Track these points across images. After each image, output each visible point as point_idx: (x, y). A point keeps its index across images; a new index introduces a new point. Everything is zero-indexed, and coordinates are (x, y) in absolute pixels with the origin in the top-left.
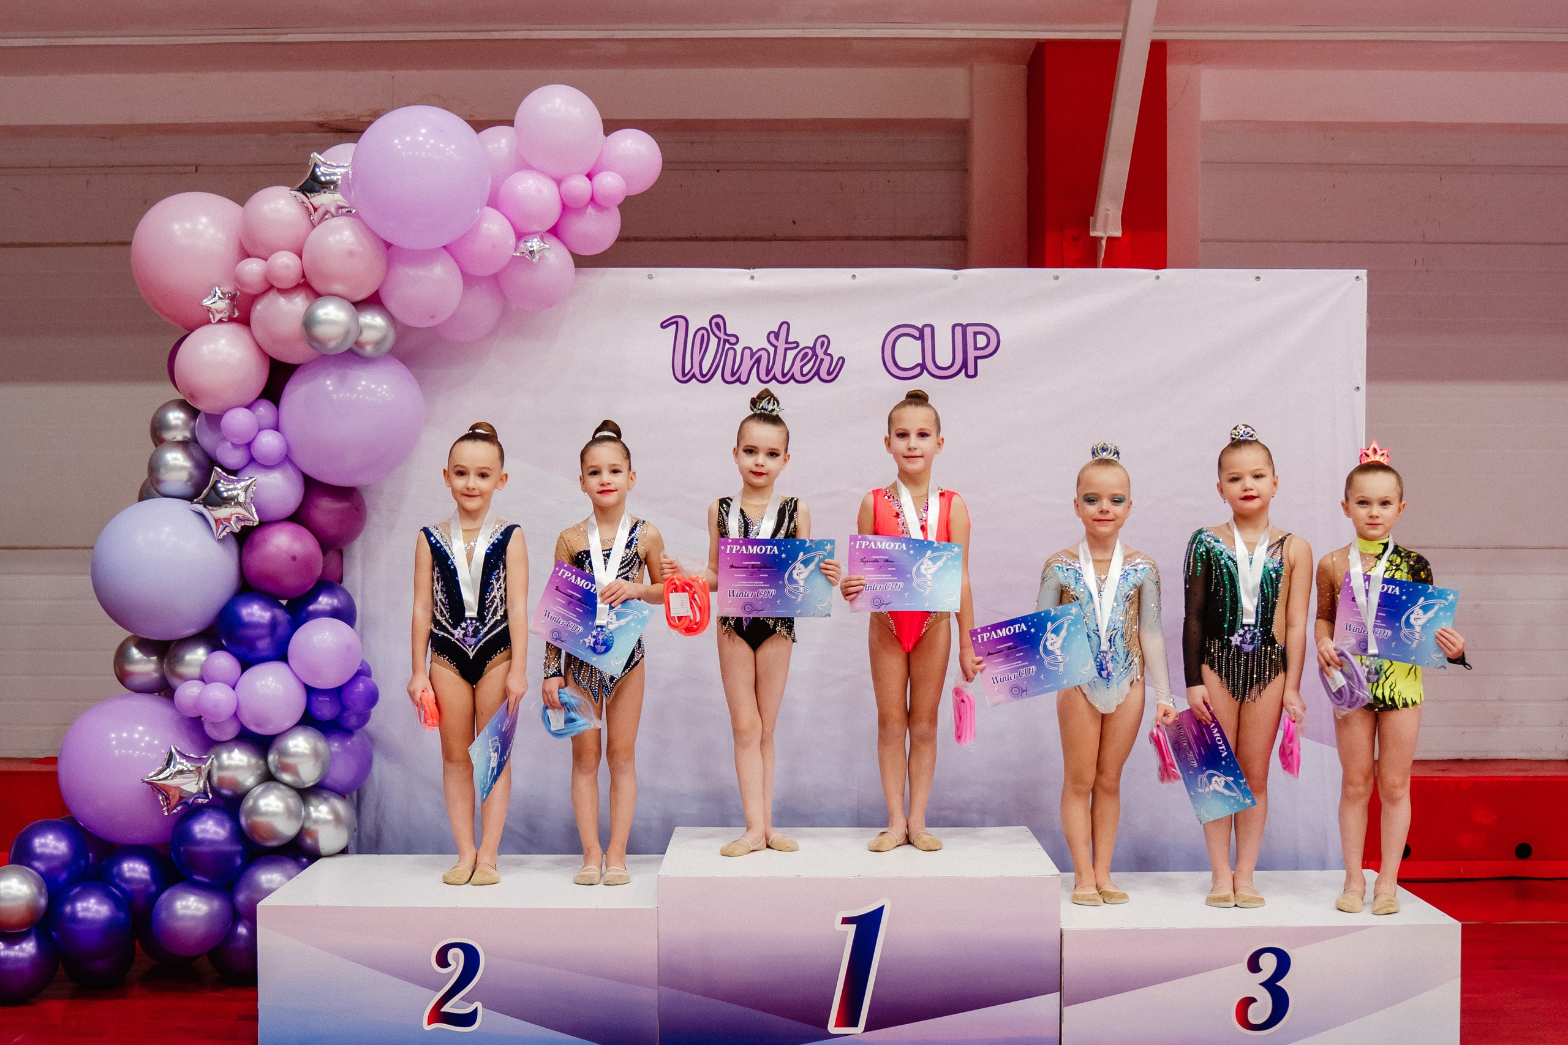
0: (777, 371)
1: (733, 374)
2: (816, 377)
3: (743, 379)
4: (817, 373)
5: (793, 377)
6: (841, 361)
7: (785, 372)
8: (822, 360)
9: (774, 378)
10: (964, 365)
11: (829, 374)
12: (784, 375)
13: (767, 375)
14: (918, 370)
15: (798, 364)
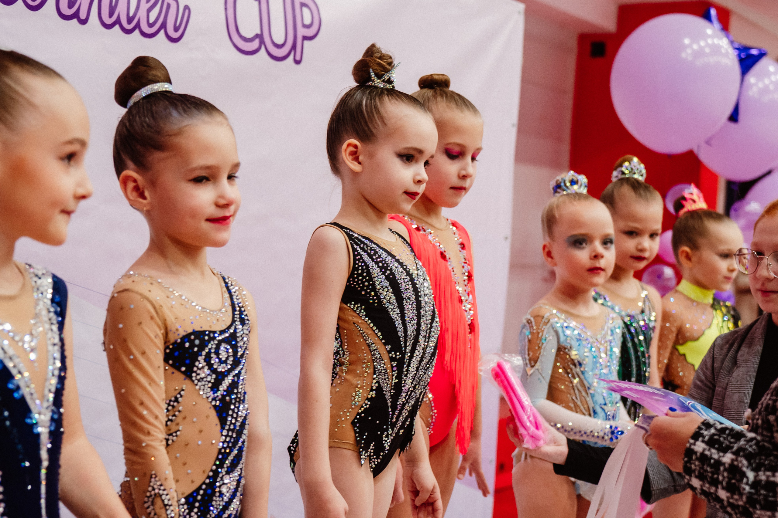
0: (121, 9)
1: (70, 6)
2: (162, 32)
3: (83, 16)
4: (164, 26)
5: (138, 26)
6: (187, 11)
7: (131, 14)
8: (169, 5)
9: (118, 22)
10: (294, 47)
11: (176, 29)
12: (130, 20)
13: (111, 15)
14: (255, 44)
15: (144, 6)
